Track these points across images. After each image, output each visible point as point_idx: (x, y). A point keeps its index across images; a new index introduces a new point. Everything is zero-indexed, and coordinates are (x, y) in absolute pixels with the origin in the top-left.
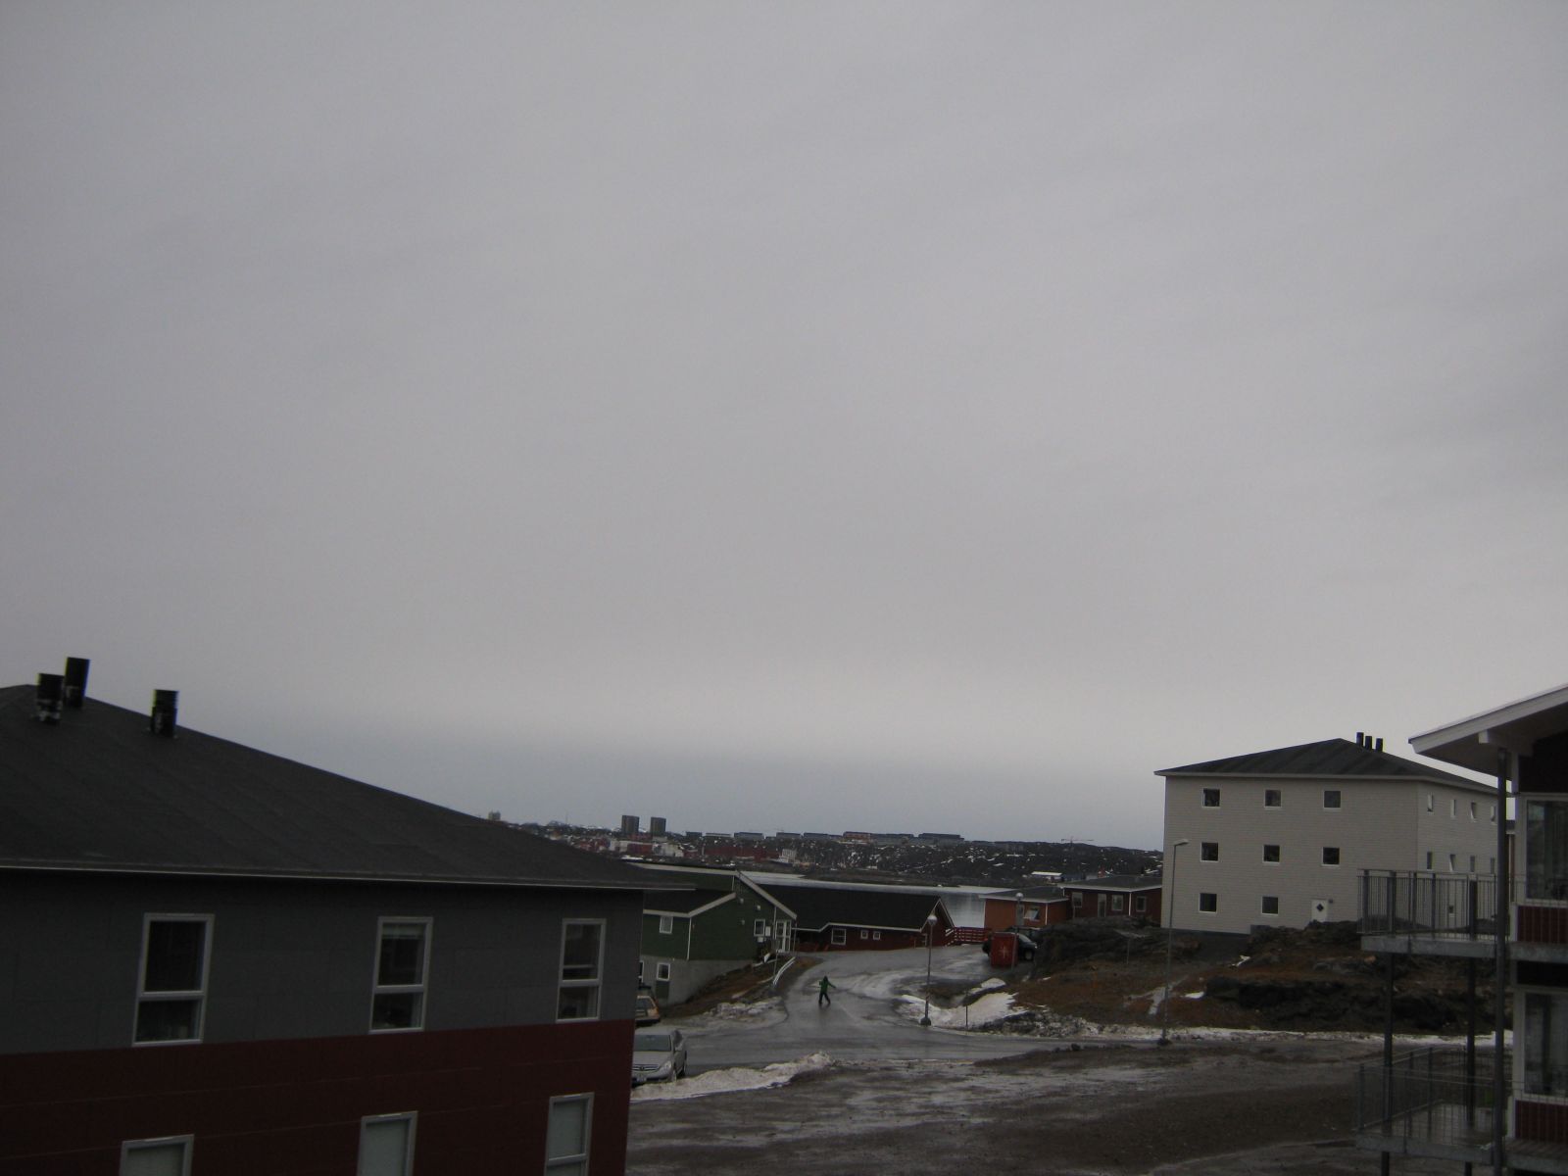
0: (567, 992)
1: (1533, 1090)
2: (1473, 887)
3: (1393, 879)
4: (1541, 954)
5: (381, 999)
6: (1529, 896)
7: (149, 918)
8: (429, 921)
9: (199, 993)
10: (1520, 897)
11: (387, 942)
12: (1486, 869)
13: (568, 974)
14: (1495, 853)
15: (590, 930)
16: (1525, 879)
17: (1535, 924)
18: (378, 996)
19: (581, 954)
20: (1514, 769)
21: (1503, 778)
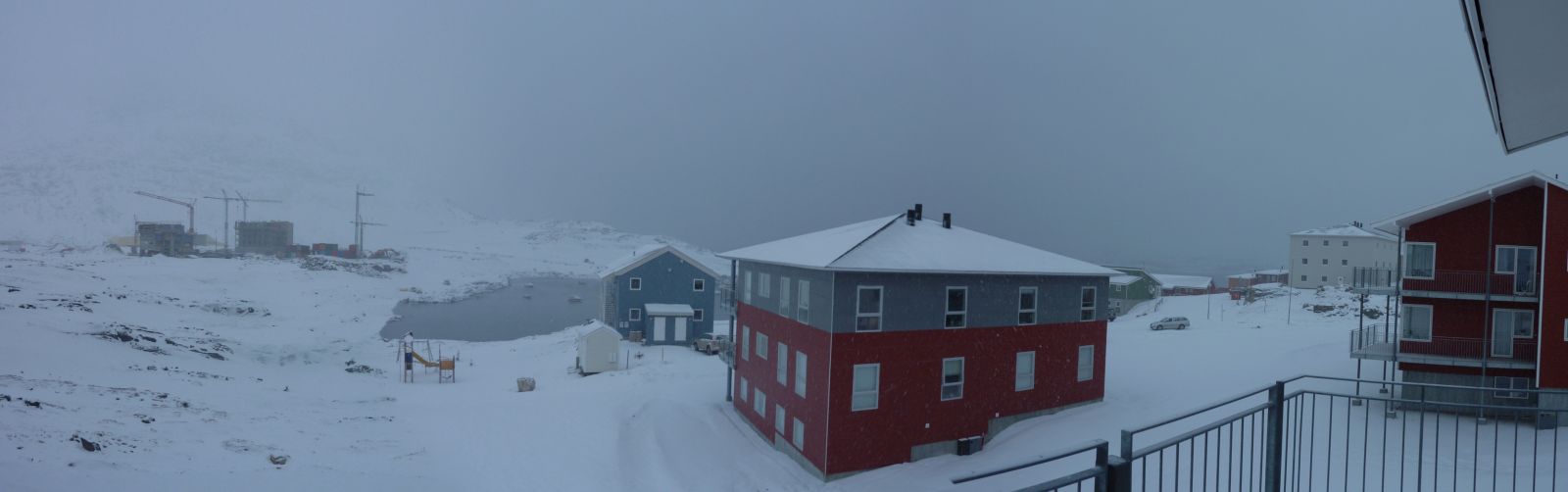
0: (1084, 311)
1: (1405, 336)
2: (1390, 272)
3: (1364, 271)
4: (1410, 293)
6: (1407, 275)
7: (948, 288)
8: (1036, 288)
9: (964, 312)
10: (1404, 276)
11: (1023, 295)
12: (1394, 267)
13: (1084, 305)
14: (1396, 261)
15: (1092, 291)
16: (1405, 269)
17: (1408, 284)
18: (1021, 314)
19: (1088, 299)
20: (1404, 234)
21: (1400, 236)
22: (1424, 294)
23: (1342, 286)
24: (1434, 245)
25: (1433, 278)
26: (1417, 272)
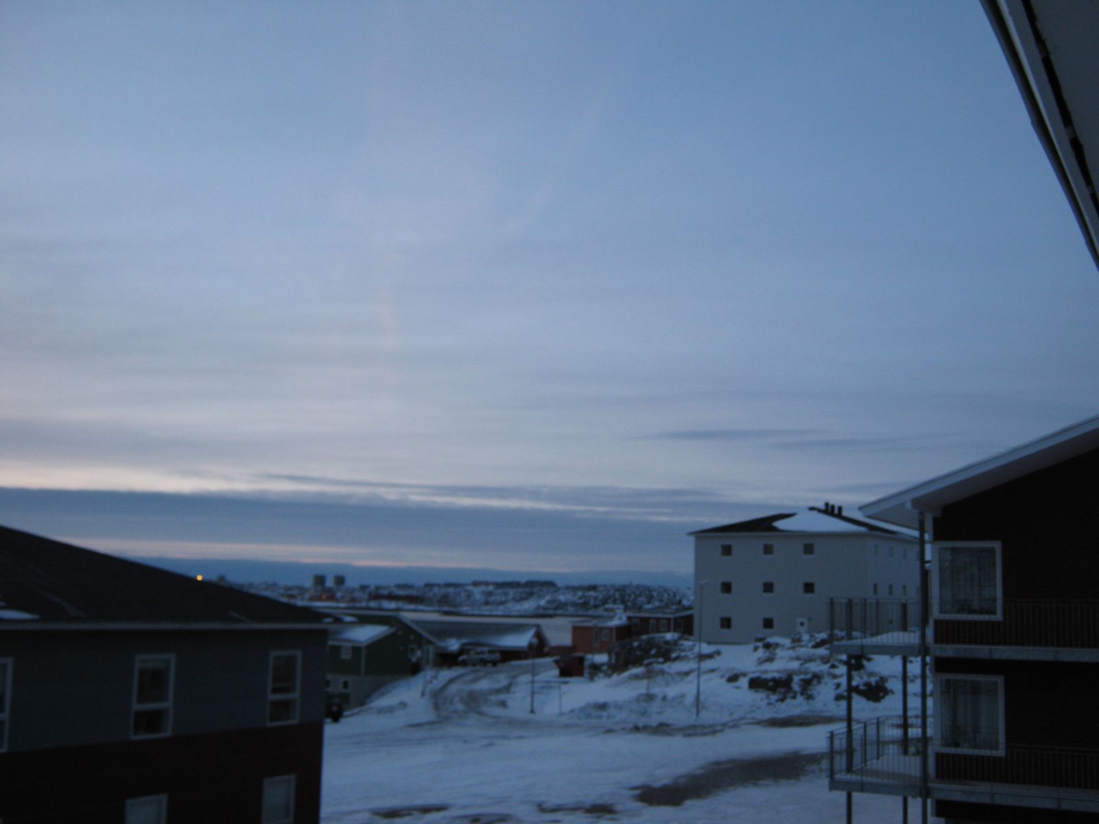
0: (275, 704)
1: (947, 745)
2: (904, 607)
3: (850, 604)
4: (950, 651)
5: (139, 715)
6: (941, 612)
8: (172, 657)
9: (3, 716)
11: (142, 673)
12: (913, 596)
13: (275, 691)
14: (917, 583)
15: (290, 659)
16: (938, 600)
17: (946, 632)
18: (136, 713)
20: (929, 525)
21: (922, 531)
22: (981, 651)
23: (806, 637)
24: (997, 545)
25: (998, 617)
26: (964, 607)
